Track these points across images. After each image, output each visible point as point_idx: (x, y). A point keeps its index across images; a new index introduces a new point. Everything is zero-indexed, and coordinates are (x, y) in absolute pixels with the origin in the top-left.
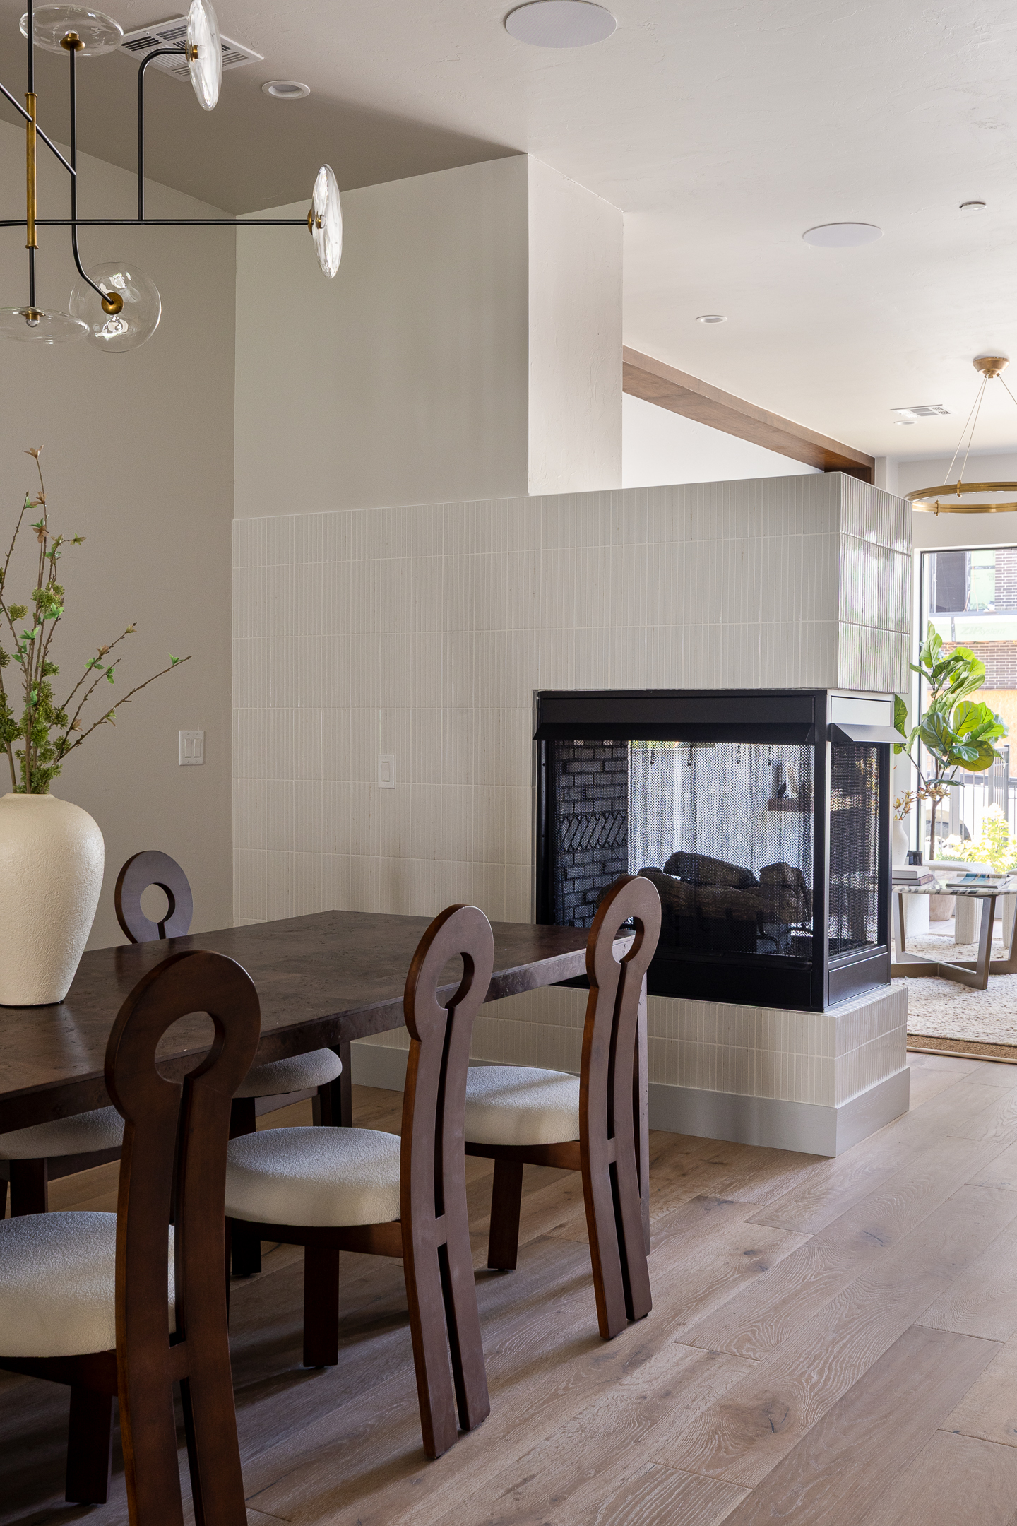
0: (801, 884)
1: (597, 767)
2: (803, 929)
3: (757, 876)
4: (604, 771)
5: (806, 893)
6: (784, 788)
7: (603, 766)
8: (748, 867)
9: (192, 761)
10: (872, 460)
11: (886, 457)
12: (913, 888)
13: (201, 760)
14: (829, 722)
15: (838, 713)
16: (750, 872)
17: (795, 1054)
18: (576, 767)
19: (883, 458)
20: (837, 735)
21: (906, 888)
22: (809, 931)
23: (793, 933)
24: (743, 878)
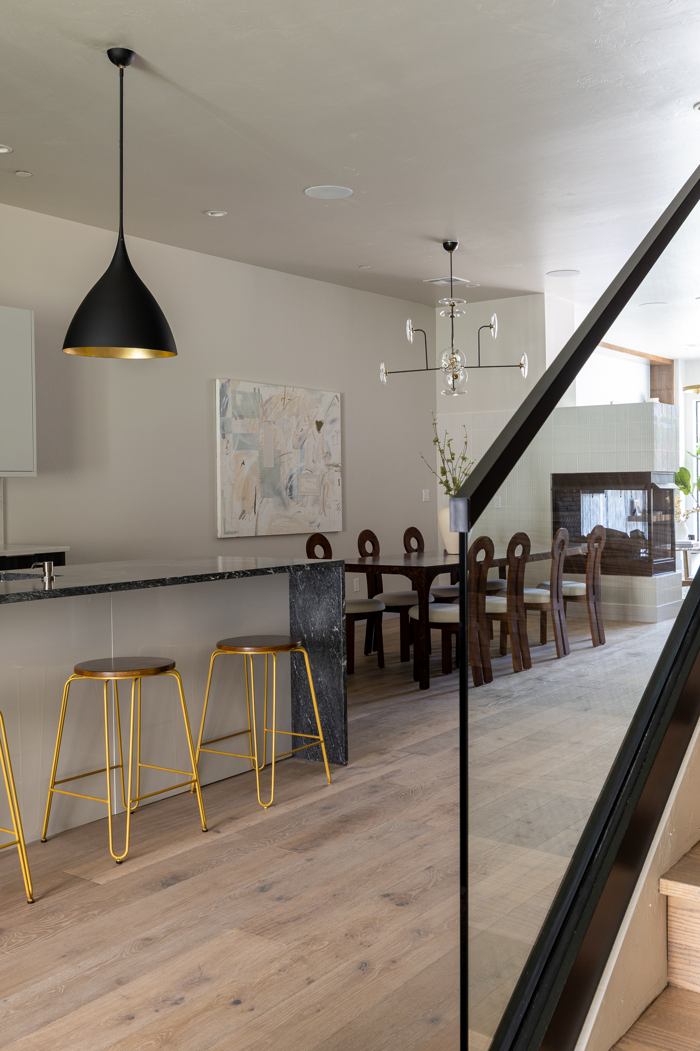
0: (643, 537)
1: (571, 499)
2: (645, 553)
3: (629, 534)
4: (573, 501)
5: (646, 540)
6: (635, 510)
7: (573, 499)
8: (625, 532)
9: (427, 500)
10: (672, 361)
11: (678, 360)
12: (690, 548)
13: (429, 500)
14: (652, 482)
15: (654, 480)
16: (626, 534)
17: (643, 591)
18: (565, 499)
19: (677, 360)
20: (654, 486)
21: (687, 548)
22: (647, 553)
23: (642, 555)
24: (624, 535)
